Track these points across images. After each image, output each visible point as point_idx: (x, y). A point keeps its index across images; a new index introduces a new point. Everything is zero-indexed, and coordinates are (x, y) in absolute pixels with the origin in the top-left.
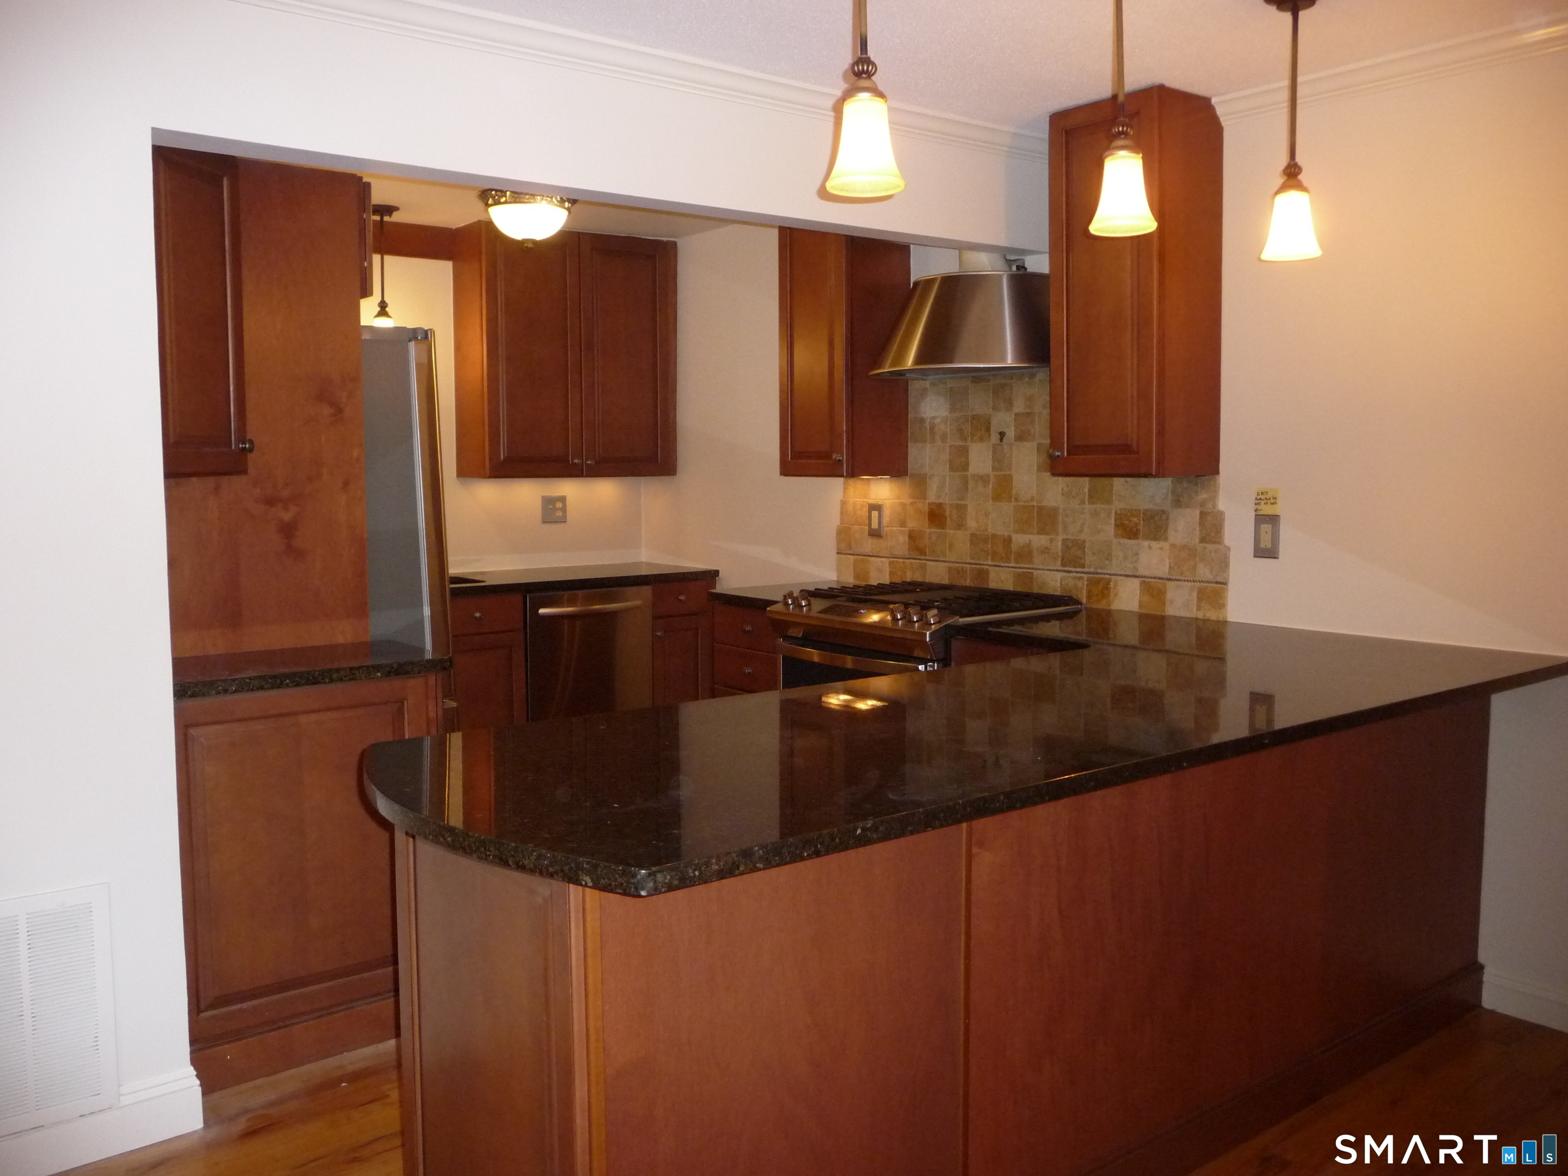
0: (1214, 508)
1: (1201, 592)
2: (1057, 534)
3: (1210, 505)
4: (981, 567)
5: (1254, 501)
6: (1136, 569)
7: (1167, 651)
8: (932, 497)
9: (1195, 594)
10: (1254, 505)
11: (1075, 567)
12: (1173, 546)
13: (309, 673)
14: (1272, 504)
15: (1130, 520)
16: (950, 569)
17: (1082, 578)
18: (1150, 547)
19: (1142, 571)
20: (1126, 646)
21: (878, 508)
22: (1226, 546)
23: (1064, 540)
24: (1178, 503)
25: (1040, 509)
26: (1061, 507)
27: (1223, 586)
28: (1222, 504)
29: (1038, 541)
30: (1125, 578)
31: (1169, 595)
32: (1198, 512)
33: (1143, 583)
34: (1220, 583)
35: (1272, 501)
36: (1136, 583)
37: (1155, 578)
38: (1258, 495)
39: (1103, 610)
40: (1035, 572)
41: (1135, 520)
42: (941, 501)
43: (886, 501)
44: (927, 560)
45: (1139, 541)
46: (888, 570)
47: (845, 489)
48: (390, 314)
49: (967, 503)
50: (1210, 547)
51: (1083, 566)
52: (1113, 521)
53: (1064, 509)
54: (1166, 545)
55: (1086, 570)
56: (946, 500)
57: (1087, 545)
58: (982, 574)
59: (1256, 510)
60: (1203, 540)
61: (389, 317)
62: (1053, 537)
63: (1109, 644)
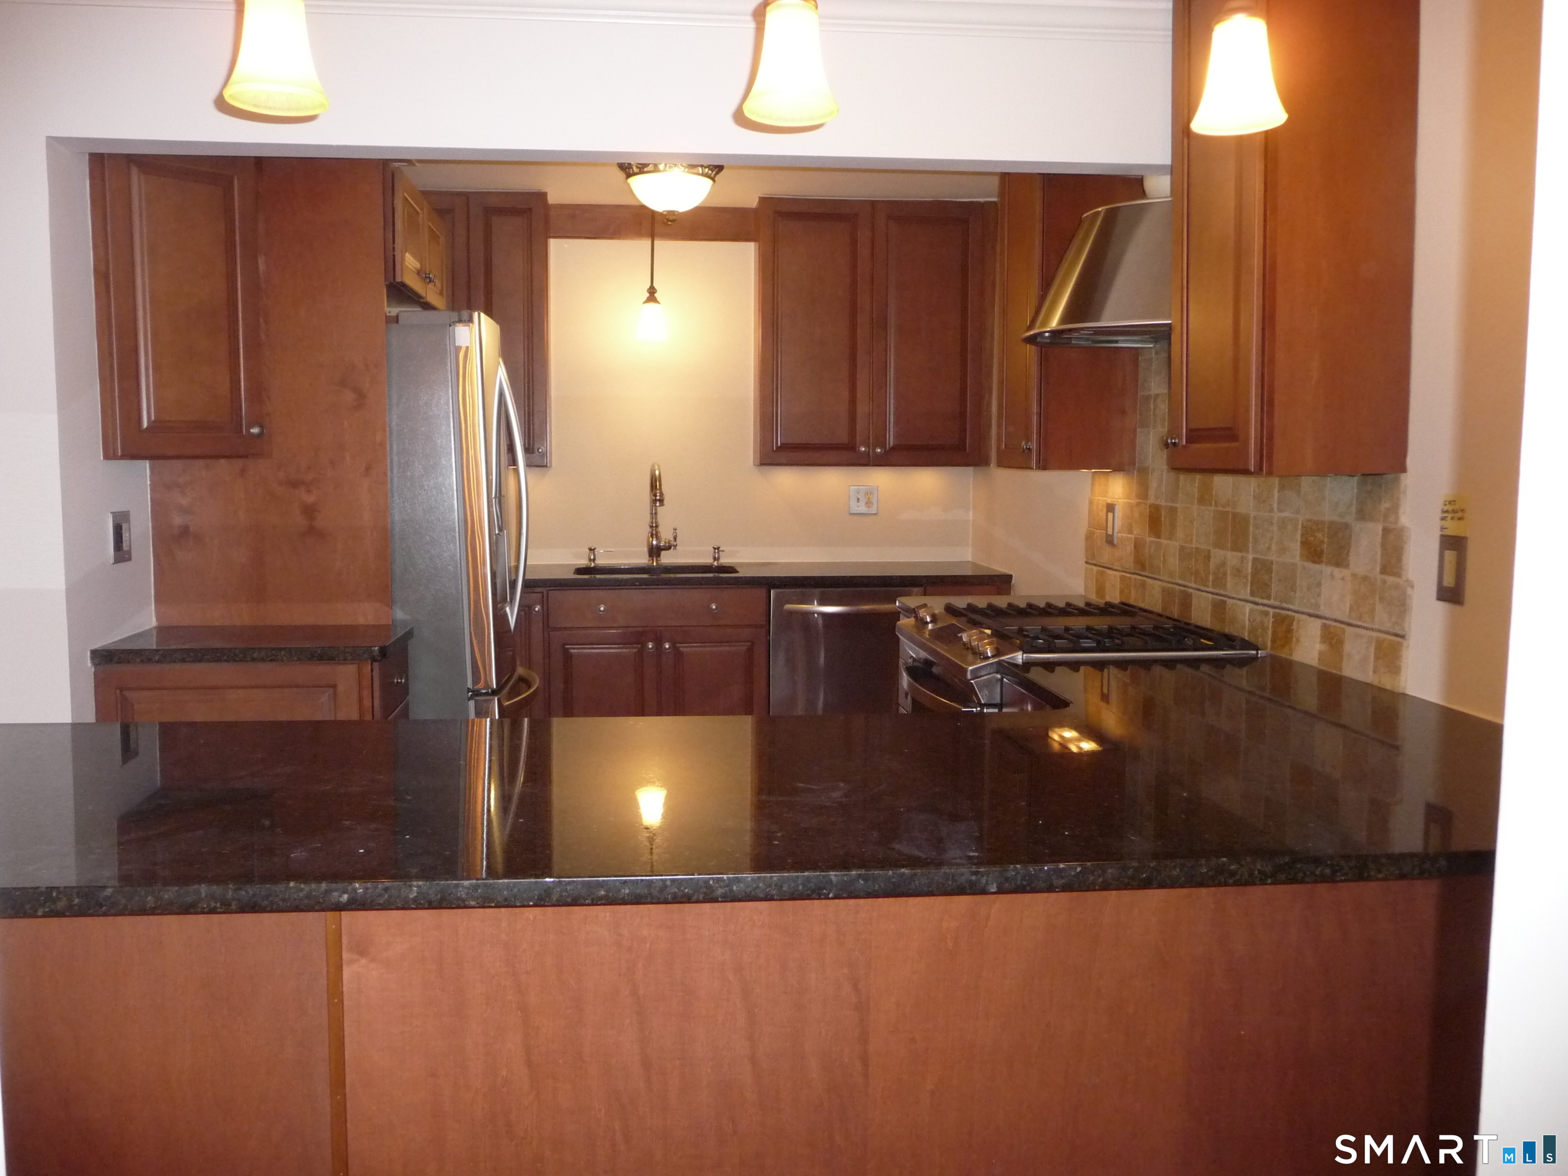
0: (1396, 523)
1: (1379, 645)
2: (1248, 552)
3: (1392, 518)
4: (1186, 589)
5: (1439, 515)
6: (1317, 606)
7: (1344, 727)
8: (1152, 500)
9: (1372, 650)
10: (1439, 521)
11: (1262, 598)
12: (1354, 575)
13: (230, 650)
14: (1459, 519)
15: (1316, 537)
16: (1164, 590)
17: (1266, 614)
18: (1332, 576)
19: (1324, 611)
20: (1306, 713)
21: (1110, 508)
22: (1407, 581)
23: (1255, 560)
24: (1362, 515)
25: (1235, 515)
26: (1252, 514)
27: (1399, 639)
28: (1405, 519)
29: (1232, 558)
30: (1307, 617)
31: (1348, 647)
32: (1379, 528)
33: (1324, 626)
34: (1397, 635)
35: (1459, 514)
36: (1318, 623)
37: (1336, 621)
38: (1445, 505)
39: (1286, 660)
40: (1229, 601)
41: (1320, 535)
42: (1158, 502)
43: (1120, 500)
44: (1147, 577)
45: (1322, 567)
46: (1119, 586)
47: (1093, 484)
48: (658, 299)
49: (1177, 505)
50: (1390, 579)
51: (1269, 598)
52: (1299, 537)
53: (1255, 518)
54: (1346, 573)
55: (1272, 602)
56: (1162, 503)
57: (1274, 567)
58: (1186, 601)
59: (1442, 528)
60: (1384, 571)
61: (658, 302)
62: (1244, 555)
63: (1290, 707)
